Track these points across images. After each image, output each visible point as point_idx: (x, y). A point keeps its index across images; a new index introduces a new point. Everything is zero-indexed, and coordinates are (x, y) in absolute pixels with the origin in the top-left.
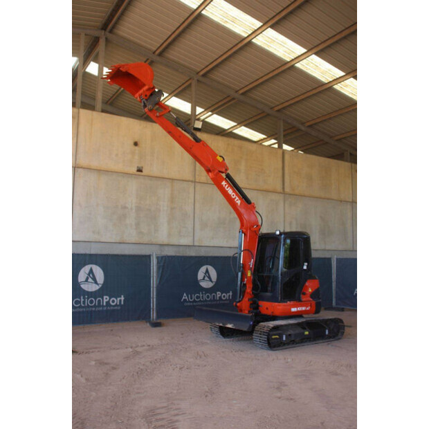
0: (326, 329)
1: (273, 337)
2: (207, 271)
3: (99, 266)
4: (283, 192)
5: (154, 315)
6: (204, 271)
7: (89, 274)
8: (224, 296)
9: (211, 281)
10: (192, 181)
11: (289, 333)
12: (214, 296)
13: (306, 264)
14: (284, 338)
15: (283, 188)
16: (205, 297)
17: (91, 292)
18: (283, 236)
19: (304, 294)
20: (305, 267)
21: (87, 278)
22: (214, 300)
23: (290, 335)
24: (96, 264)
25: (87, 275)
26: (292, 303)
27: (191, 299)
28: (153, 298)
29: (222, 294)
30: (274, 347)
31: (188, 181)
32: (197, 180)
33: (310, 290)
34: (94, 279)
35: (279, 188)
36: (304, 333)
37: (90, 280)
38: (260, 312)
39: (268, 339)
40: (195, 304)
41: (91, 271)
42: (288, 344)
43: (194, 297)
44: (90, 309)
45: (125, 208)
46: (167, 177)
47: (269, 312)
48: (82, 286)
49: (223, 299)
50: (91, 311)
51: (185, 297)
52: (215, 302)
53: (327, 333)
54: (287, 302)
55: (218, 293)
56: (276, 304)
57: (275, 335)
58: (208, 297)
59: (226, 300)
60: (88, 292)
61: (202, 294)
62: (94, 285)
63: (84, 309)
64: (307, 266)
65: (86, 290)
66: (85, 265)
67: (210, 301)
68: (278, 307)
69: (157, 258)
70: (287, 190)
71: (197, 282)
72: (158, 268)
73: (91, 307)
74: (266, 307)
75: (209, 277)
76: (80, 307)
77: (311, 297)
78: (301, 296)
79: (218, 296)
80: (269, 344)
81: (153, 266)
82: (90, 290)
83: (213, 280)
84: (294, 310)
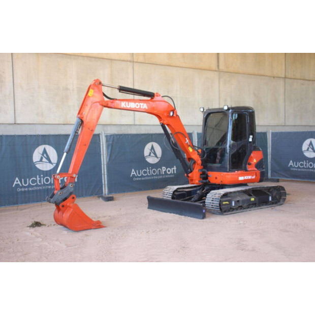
0: (269, 196)
1: (224, 203)
2: (152, 148)
3: (52, 146)
4: (218, 70)
5: (105, 191)
6: (150, 148)
7: (43, 155)
8: (169, 171)
9: (156, 156)
10: (130, 61)
11: (238, 199)
12: (159, 170)
13: (251, 136)
14: (233, 204)
15: (218, 66)
16: (152, 172)
17: (47, 171)
18: (230, 111)
19: (250, 164)
20: (250, 140)
21: (42, 158)
22: (160, 175)
23: (238, 201)
24: (49, 144)
25: (41, 156)
26: (239, 172)
27: (139, 174)
28: (104, 175)
29: (167, 169)
30: (225, 211)
31: (127, 61)
32: (135, 60)
33: (255, 161)
34: (48, 159)
35: (214, 67)
36: (250, 199)
37: (44, 160)
38: (209, 181)
39: (220, 204)
41: (45, 151)
42: (237, 209)
43: (142, 172)
44: (47, 187)
45: (67, 89)
46: (106, 58)
47: (218, 182)
48: (37, 166)
49: (168, 173)
50: (48, 189)
51: (133, 172)
52: (161, 177)
54: (234, 171)
55: (163, 168)
56: (225, 173)
57: (225, 201)
58: (154, 172)
59: (171, 174)
60: (43, 171)
61: (149, 169)
62: (48, 164)
63: (41, 188)
64: (253, 139)
65: (41, 169)
66: (38, 145)
67: (157, 175)
68: (227, 176)
69: (106, 136)
70: (222, 67)
71: (144, 158)
72: (108, 147)
73: (47, 185)
74: (215, 176)
75: (155, 154)
76: (37, 185)
77: (256, 167)
78: (247, 166)
79: (163, 170)
80: (221, 209)
81: (103, 145)
82: (45, 169)
84: (241, 178)
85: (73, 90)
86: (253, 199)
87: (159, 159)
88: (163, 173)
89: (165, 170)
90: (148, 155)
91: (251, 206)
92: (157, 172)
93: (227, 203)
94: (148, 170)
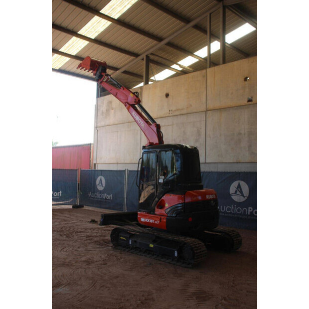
12: (245, 210)
40: (226, 215)
53: (176, 254)
55: (249, 208)
79: (249, 211)
83: (245, 195)
85: (244, 134)
86: (152, 246)
87: (246, 198)
88: (249, 214)
89: (251, 211)
90: (234, 193)
91: (148, 251)
92: (242, 211)
93: (124, 238)
94: (232, 208)
